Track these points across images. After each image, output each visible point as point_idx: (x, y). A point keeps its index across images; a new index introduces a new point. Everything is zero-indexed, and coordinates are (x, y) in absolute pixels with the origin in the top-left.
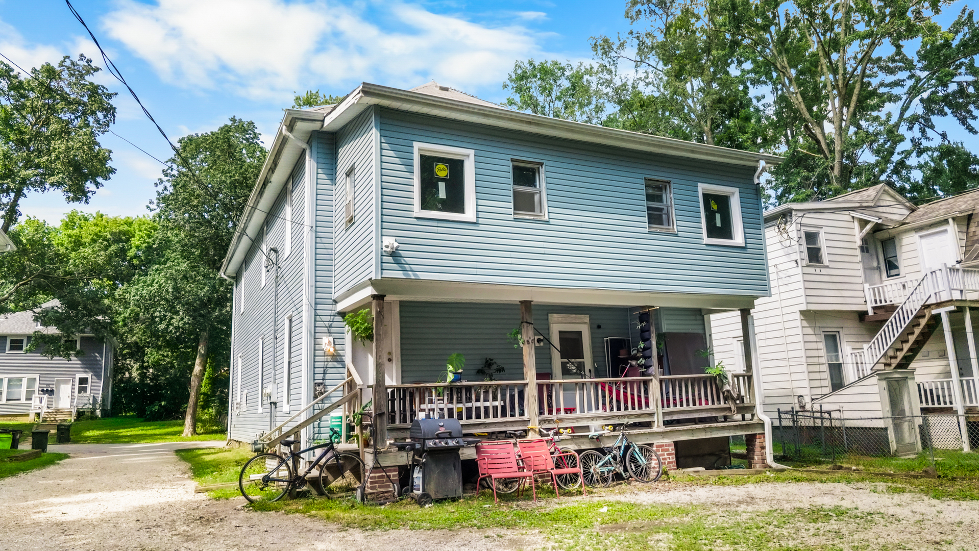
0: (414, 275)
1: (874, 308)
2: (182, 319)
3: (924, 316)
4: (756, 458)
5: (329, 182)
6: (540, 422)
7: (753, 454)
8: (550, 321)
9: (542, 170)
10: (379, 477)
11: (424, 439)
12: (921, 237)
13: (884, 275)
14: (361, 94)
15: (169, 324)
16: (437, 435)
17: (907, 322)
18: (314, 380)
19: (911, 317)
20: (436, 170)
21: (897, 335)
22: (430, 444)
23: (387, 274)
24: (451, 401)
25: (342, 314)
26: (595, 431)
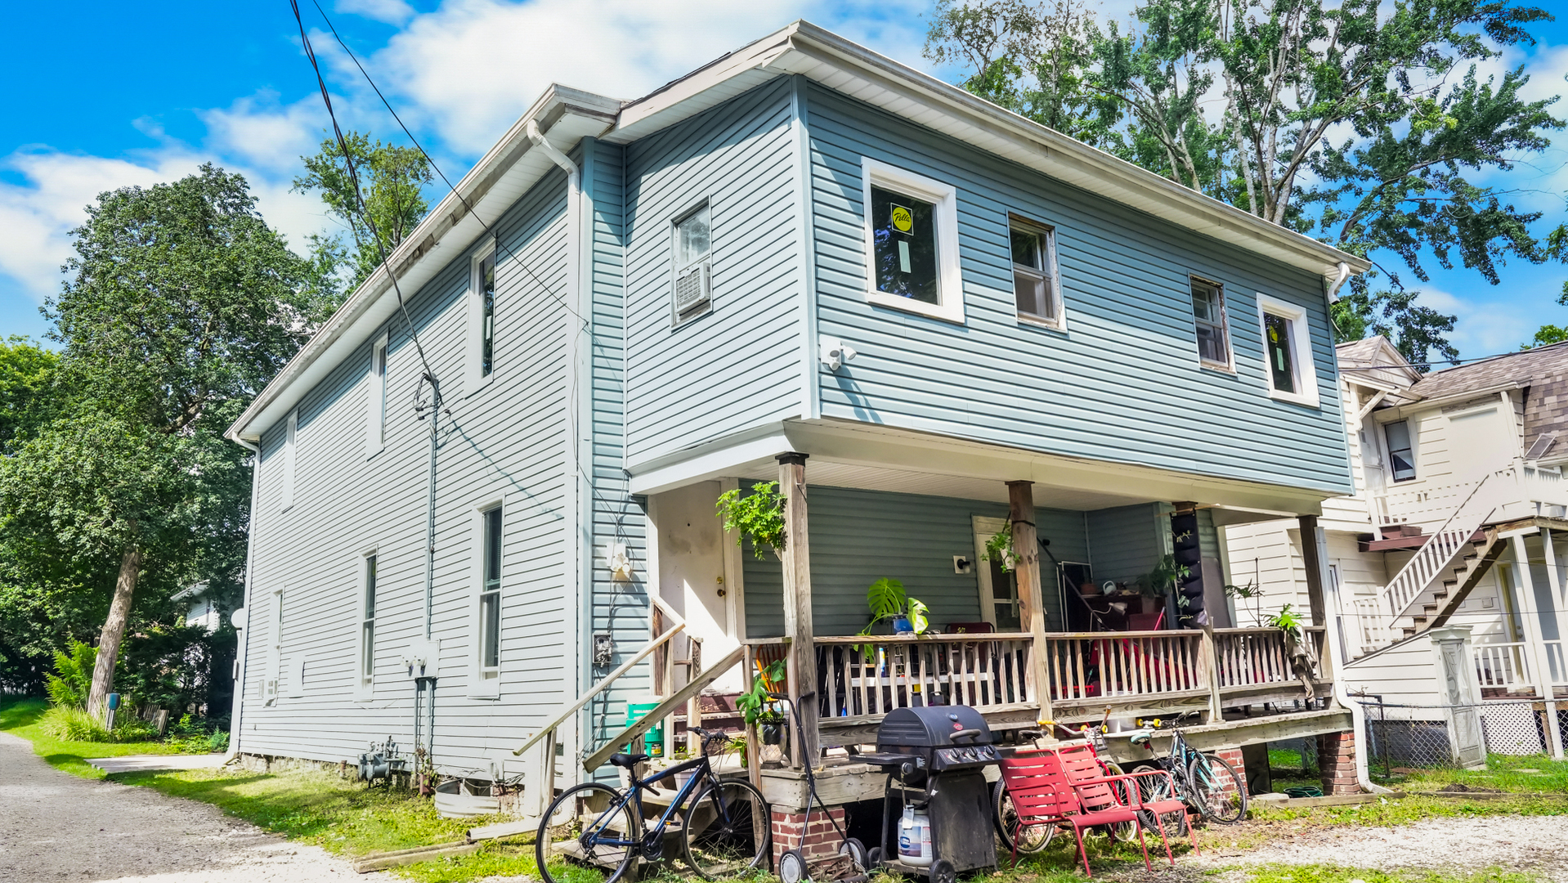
0: (872, 415)
1: (1383, 529)
2: (108, 523)
3: (1484, 542)
4: (1339, 774)
5: (614, 239)
6: (1058, 712)
7: (1334, 768)
8: (975, 529)
9: (1051, 241)
10: (813, 829)
11: (933, 748)
12: (1452, 419)
13: (1390, 478)
14: (790, 44)
15: (80, 532)
16: (954, 739)
17: (1454, 551)
18: (593, 629)
19: (1460, 544)
20: (893, 218)
21: (1435, 573)
22: (949, 757)
23: (831, 410)
24: (915, 672)
25: (641, 500)
26: (1123, 729)
